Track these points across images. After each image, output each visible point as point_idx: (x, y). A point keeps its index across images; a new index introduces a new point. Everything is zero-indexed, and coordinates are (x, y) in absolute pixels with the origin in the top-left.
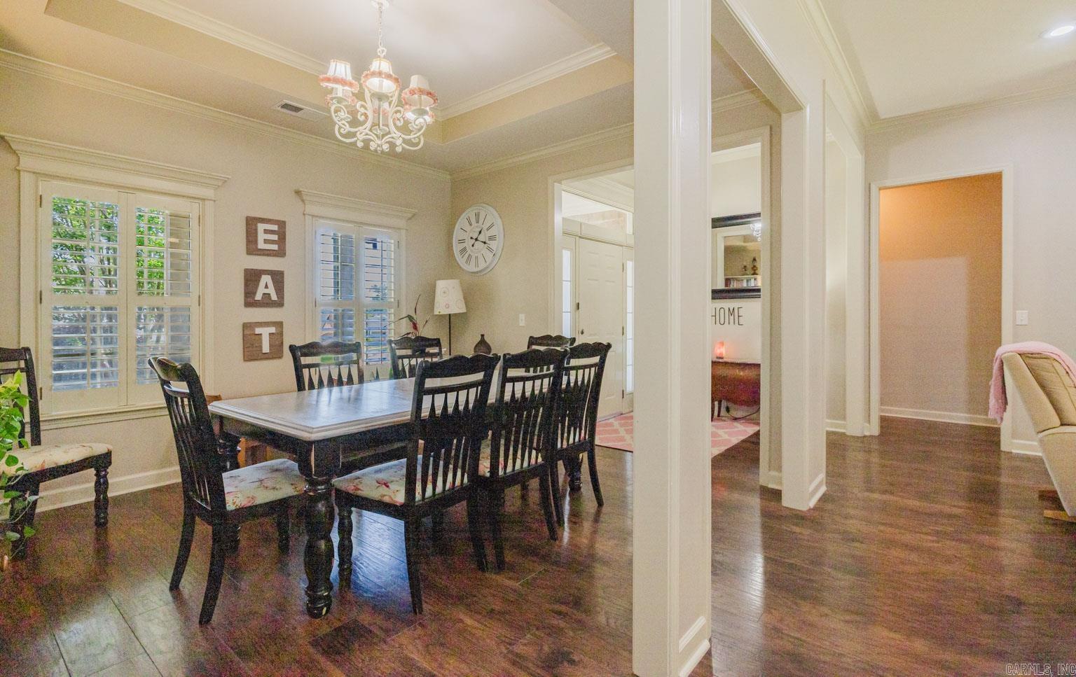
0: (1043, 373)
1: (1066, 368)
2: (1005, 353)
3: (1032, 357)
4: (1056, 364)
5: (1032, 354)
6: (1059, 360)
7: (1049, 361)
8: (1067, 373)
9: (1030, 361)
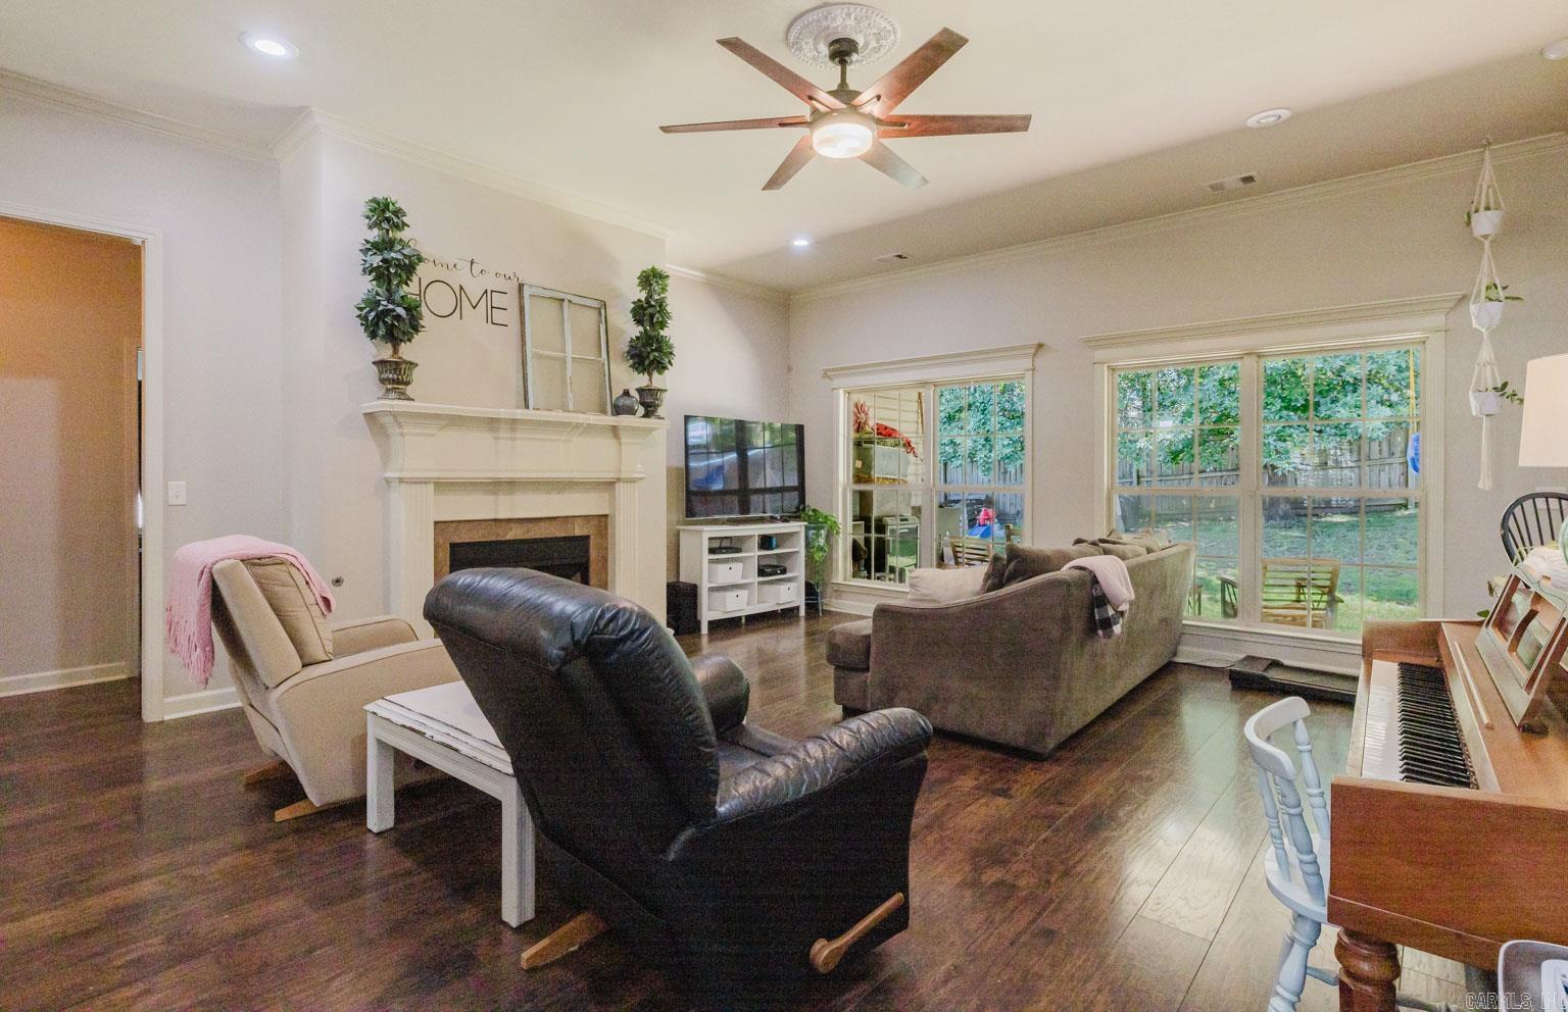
0: (276, 588)
1: (305, 574)
2: (217, 562)
3: (259, 565)
4: (293, 571)
5: (259, 559)
6: (296, 564)
7: (283, 567)
8: (307, 583)
9: (259, 570)
